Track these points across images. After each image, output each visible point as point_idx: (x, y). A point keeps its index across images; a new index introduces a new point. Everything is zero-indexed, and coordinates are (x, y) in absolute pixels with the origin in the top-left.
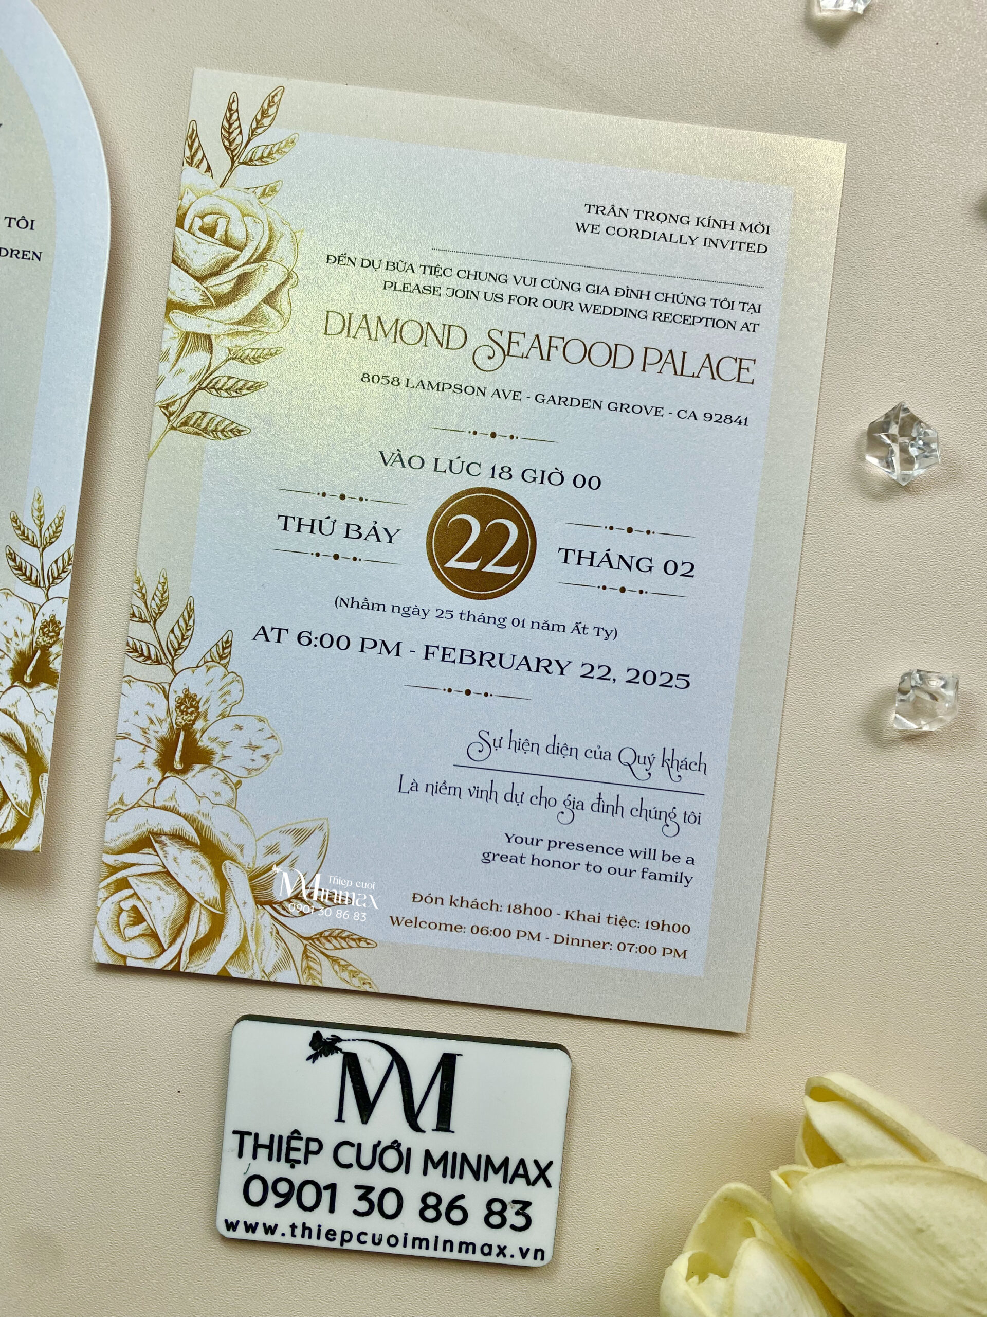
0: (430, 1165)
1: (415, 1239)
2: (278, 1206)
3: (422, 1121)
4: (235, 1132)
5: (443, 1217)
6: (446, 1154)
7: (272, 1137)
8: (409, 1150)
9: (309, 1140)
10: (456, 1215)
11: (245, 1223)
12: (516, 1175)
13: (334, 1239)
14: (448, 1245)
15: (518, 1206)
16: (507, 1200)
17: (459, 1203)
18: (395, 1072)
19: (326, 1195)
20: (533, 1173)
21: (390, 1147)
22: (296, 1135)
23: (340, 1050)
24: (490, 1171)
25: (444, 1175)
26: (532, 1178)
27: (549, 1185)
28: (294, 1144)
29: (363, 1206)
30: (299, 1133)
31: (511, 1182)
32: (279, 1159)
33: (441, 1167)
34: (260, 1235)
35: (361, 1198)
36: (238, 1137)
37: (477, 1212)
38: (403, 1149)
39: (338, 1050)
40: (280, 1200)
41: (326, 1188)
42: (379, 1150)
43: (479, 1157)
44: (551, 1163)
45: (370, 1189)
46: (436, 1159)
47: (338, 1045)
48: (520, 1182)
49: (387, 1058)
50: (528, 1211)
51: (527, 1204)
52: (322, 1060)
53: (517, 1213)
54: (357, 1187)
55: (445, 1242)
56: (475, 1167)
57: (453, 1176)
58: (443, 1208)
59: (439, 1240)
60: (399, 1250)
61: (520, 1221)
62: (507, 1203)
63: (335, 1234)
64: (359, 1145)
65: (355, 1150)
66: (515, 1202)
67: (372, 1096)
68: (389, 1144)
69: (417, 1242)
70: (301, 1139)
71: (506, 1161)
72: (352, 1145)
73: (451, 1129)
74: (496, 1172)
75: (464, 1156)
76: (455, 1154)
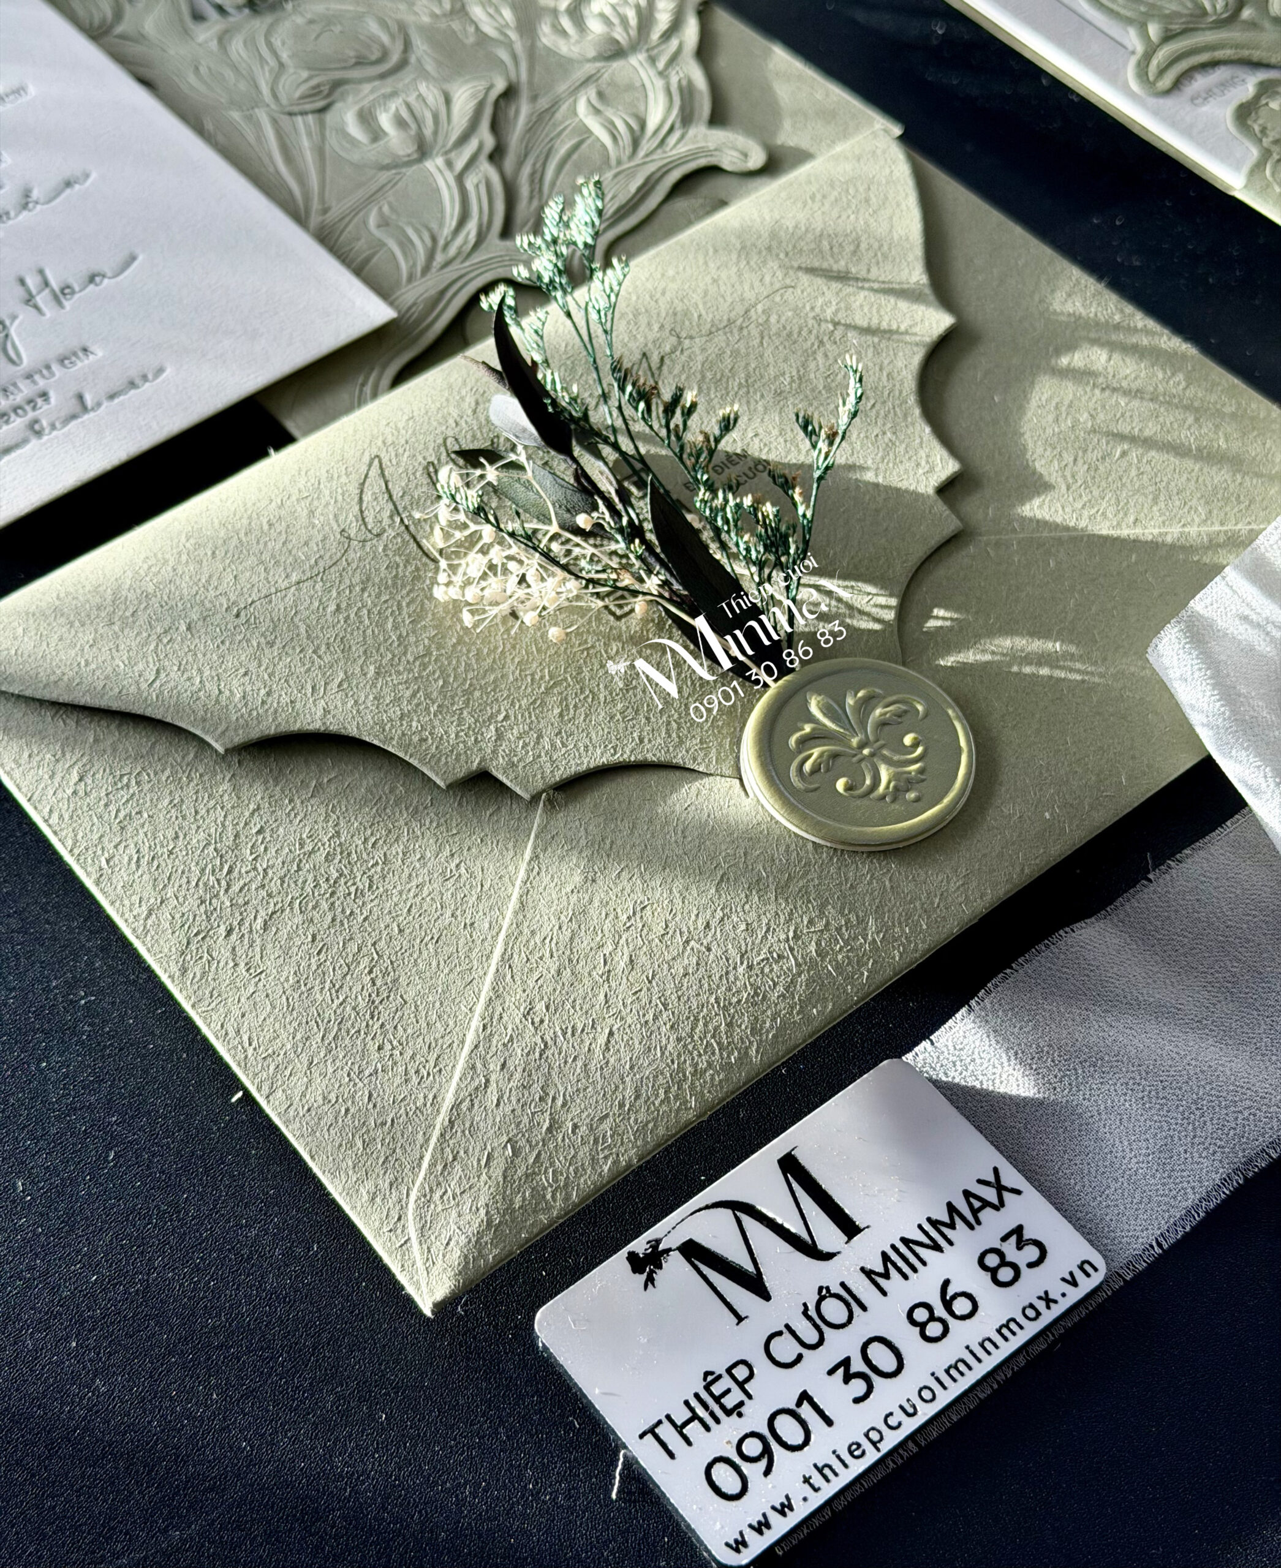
0: (880, 1281)
1: (947, 1371)
2: (767, 1472)
3: (823, 1246)
4: (642, 1436)
5: (951, 1322)
6: (885, 1257)
7: (687, 1403)
8: (843, 1285)
9: (729, 1371)
10: (962, 1306)
11: (751, 1526)
12: (975, 1212)
13: (864, 1453)
14: (988, 1345)
15: (1013, 1239)
16: (997, 1244)
17: (950, 1292)
18: (747, 1220)
19: (806, 1411)
20: (990, 1194)
21: (822, 1299)
22: (710, 1378)
23: (670, 1250)
24: (946, 1231)
25: (905, 1277)
26: (995, 1201)
27: (1018, 1192)
28: (717, 1389)
29: (858, 1387)
30: (712, 1373)
31: (979, 1222)
32: (717, 1421)
33: (893, 1271)
34: (781, 1526)
35: (847, 1378)
36: (649, 1437)
37: (977, 1283)
38: (836, 1289)
39: (667, 1251)
40: (763, 1463)
41: (799, 1404)
42: (812, 1312)
43: (920, 1227)
44: (996, 1170)
45: (846, 1363)
46: (880, 1269)
47: (661, 1247)
48: (986, 1215)
49: (728, 1213)
50: (1027, 1235)
51: (1019, 1230)
52: (659, 1276)
53: (1019, 1247)
54: (831, 1372)
55: (982, 1345)
56: (926, 1241)
57: (915, 1270)
58: (940, 1311)
59: (972, 1348)
60: (944, 1398)
61: (1032, 1253)
62: (998, 1247)
63: (859, 1445)
64: (787, 1326)
65: (787, 1335)
66: (1004, 1239)
67: (749, 1267)
68: (817, 1297)
69: (953, 1372)
70: (720, 1377)
71: (951, 1208)
72: (780, 1333)
73: (862, 1226)
74: (952, 1226)
75: (905, 1241)
76: (893, 1247)
